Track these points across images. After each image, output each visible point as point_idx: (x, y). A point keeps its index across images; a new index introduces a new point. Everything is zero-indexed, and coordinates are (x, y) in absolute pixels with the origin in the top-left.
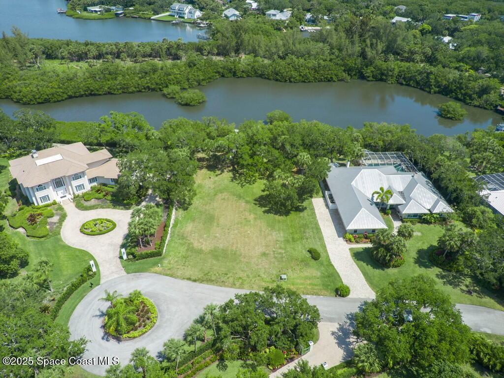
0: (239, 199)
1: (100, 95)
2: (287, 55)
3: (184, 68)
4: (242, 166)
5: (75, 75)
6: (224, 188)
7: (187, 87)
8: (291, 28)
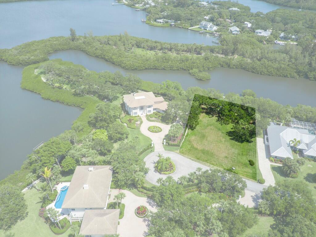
0: (219, 131)
1: (159, 69)
3: (202, 60)
4: (224, 115)
5: (150, 58)
6: (212, 124)
7: (202, 70)
8: (269, 41)
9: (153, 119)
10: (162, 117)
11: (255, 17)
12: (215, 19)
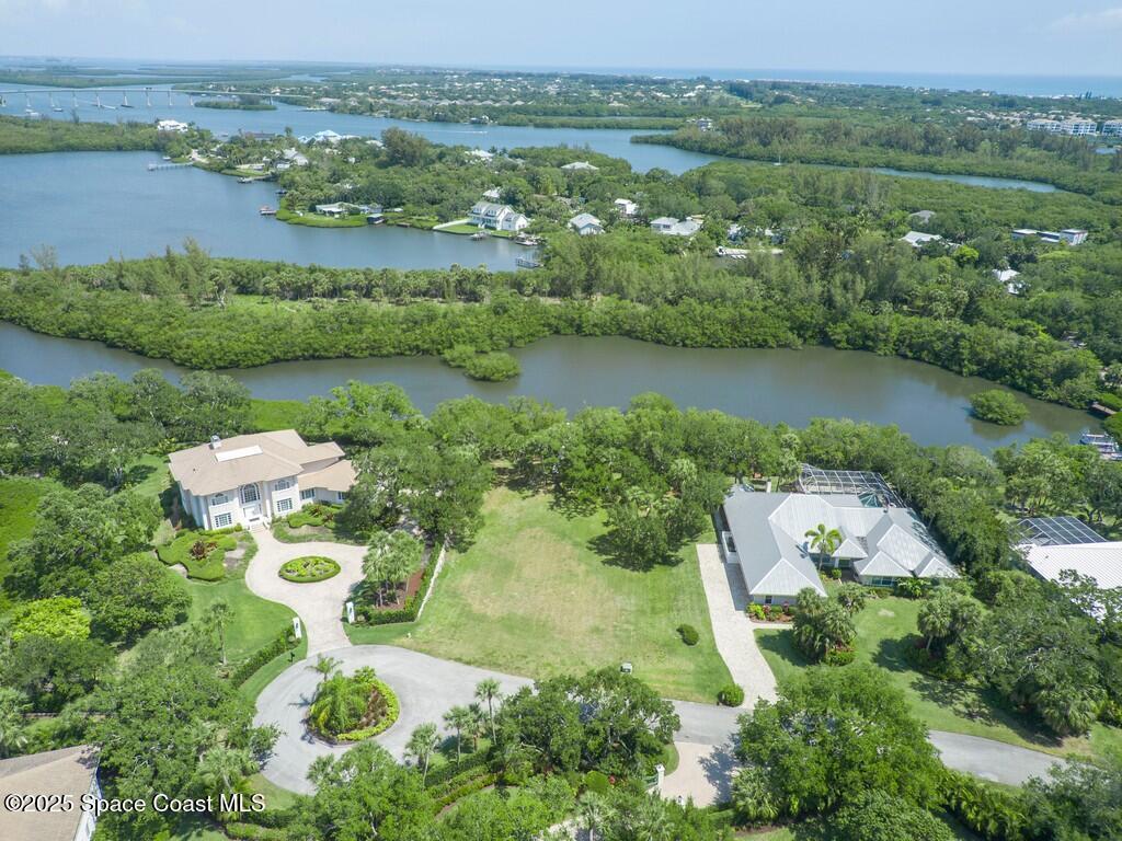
3: (485, 316)
6: (537, 521)
7: (488, 348)
9: (304, 530)
10: (339, 519)
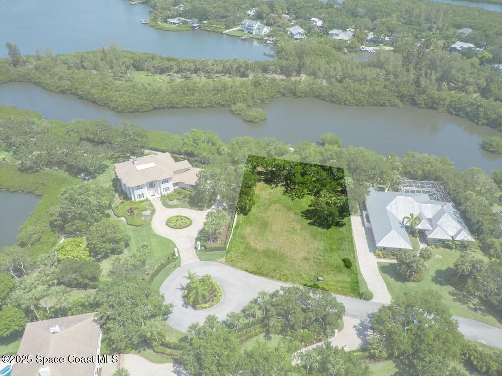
0: (289, 211)
1: (179, 108)
2: (344, 78)
3: (250, 87)
4: (294, 183)
5: (160, 90)
6: (278, 200)
7: (252, 105)
8: (352, 48)
9: (175, 202)
10: (191, 197)
11: (327, 8)
12: (265, 15)
